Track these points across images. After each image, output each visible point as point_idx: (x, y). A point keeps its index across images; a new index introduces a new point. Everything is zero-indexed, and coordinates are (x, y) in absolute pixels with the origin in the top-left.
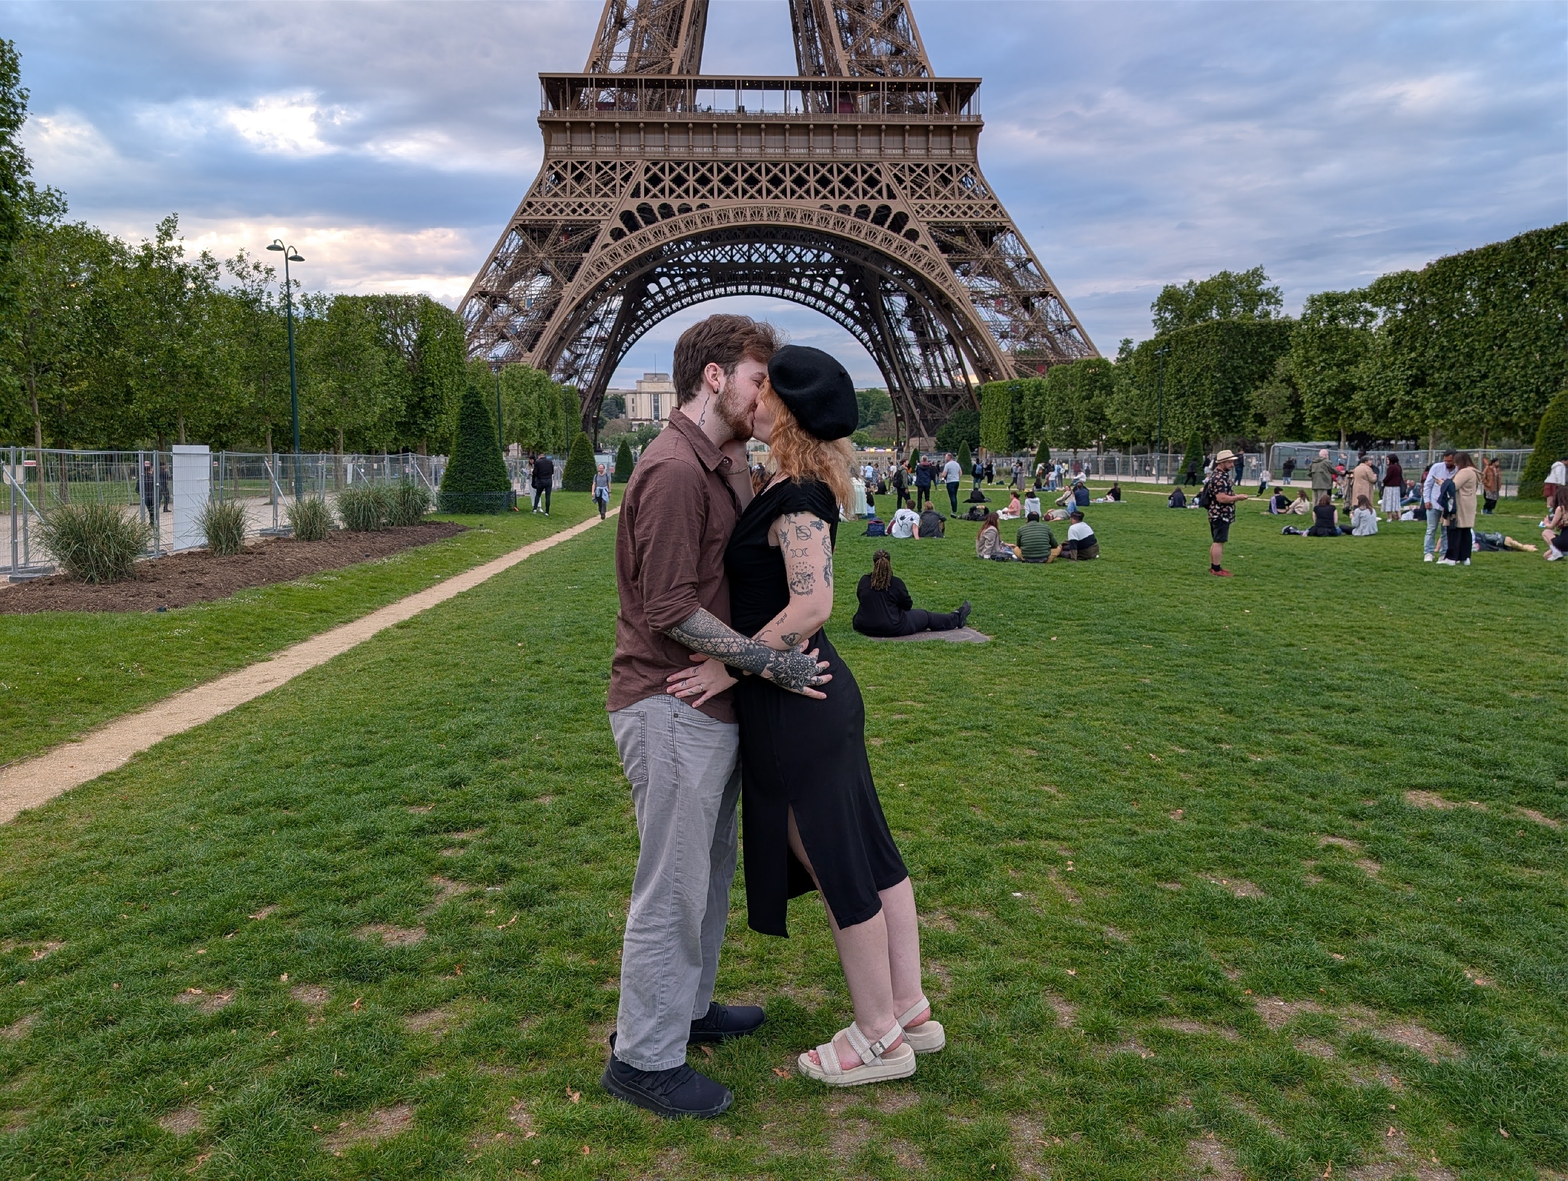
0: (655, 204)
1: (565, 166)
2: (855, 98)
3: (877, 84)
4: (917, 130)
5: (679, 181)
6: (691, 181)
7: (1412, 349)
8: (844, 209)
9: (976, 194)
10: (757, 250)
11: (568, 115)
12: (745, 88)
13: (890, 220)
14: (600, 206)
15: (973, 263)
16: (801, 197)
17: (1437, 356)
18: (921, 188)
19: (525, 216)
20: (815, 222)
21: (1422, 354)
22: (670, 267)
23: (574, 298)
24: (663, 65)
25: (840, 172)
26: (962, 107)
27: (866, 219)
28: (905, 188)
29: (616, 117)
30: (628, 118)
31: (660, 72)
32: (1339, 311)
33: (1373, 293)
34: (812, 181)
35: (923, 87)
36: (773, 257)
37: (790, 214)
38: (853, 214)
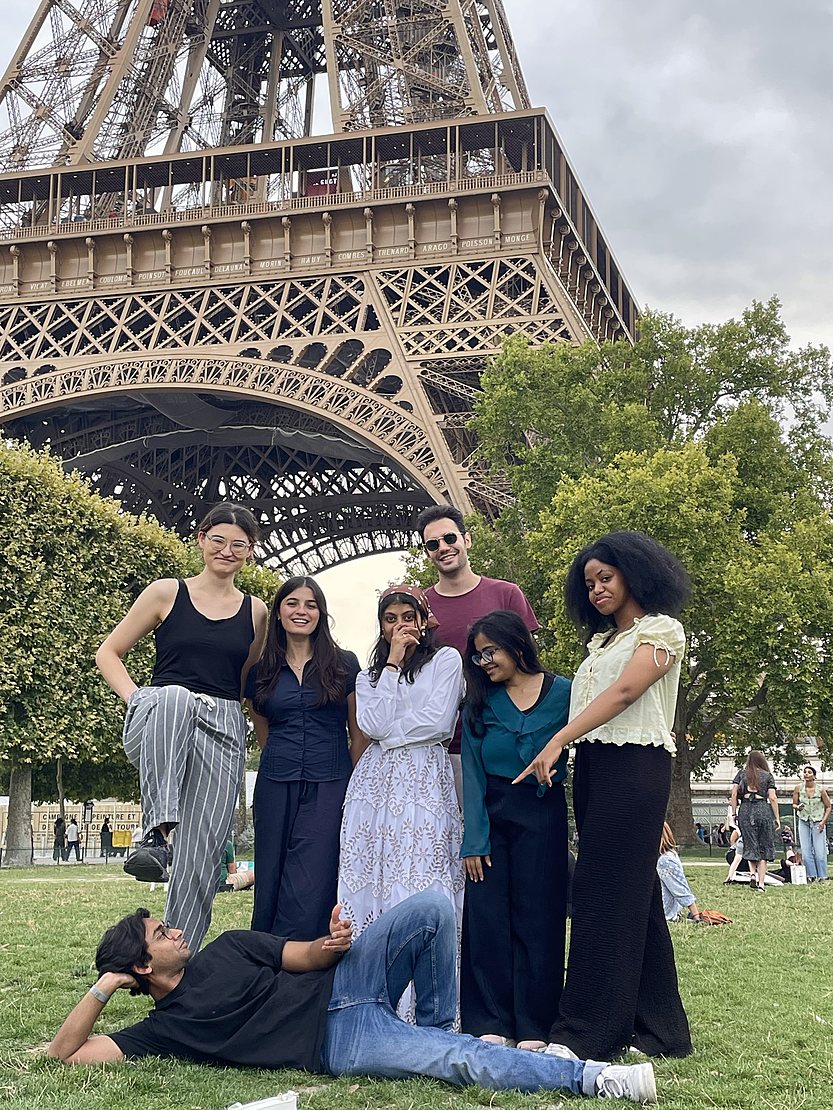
6: (43, 332)
8: (281, 354)
13: (355, 364)
16: (212, 341)
18: (425, 305)
20: (223, 379)
28: (398, 309)
38: (292, 361)
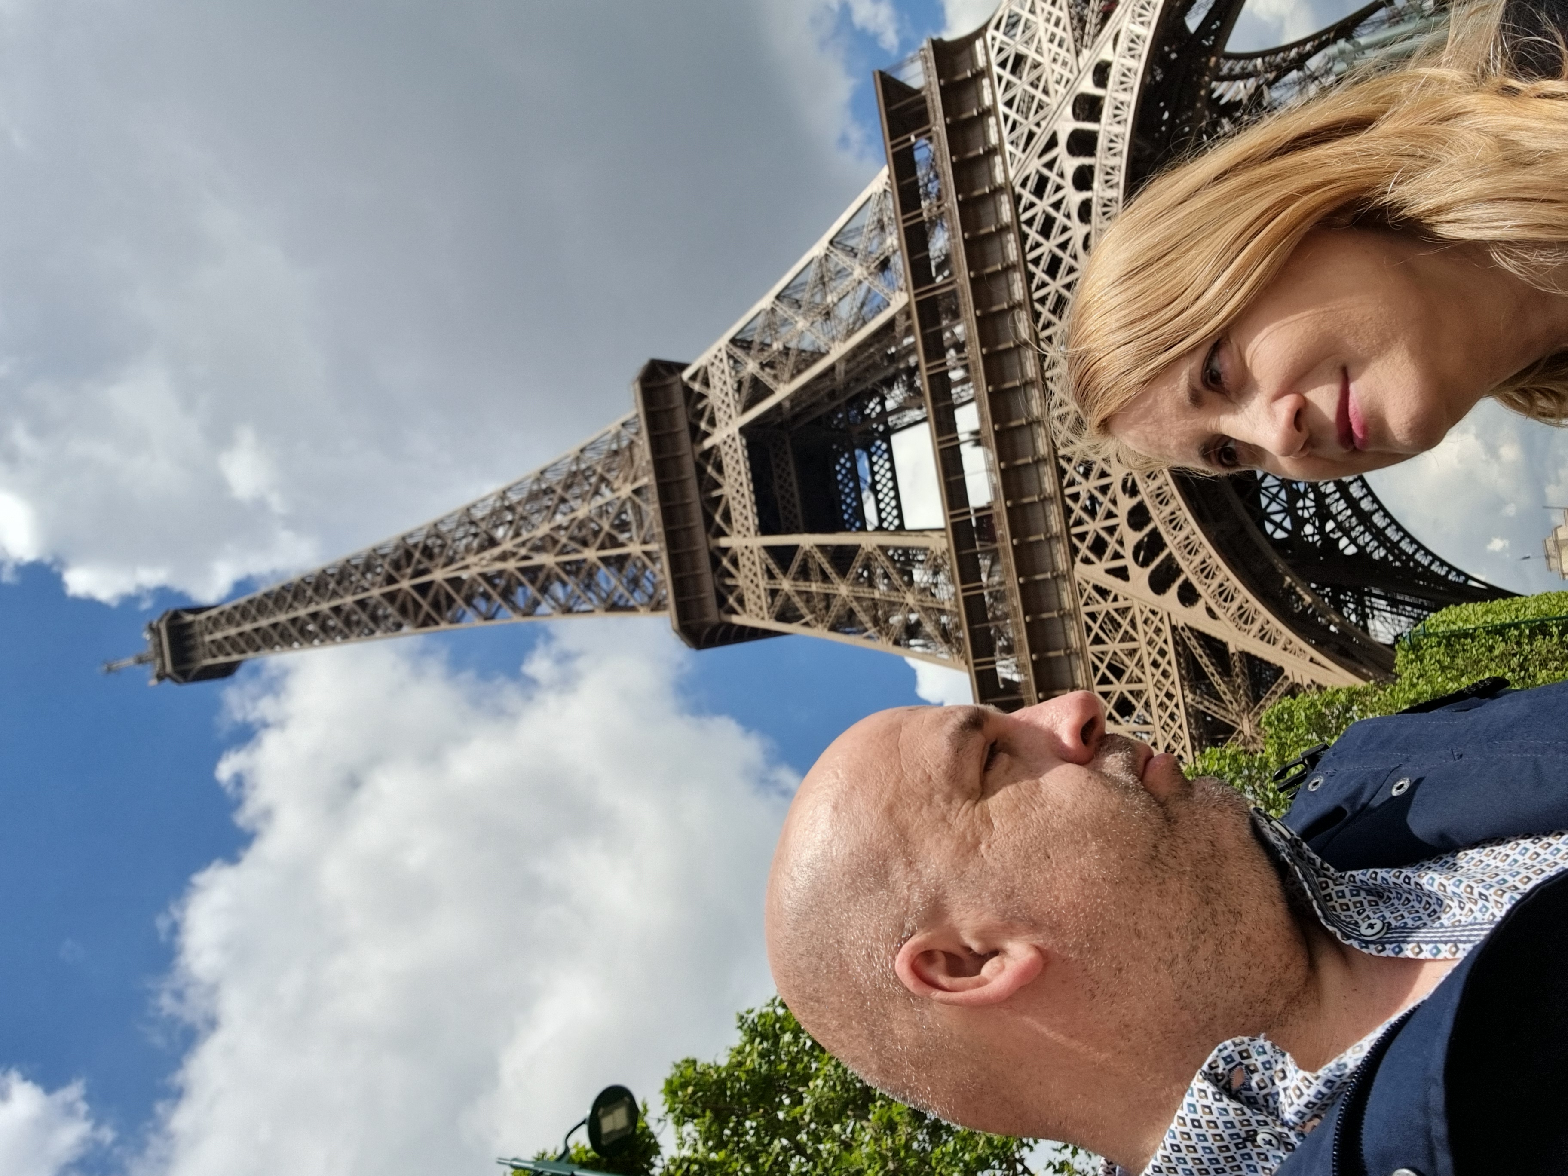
0: (1132, 538)
1: (1105, 695)
5: (1092, 506)
6: (1089, 486)
14: (1151, 632)
18: (1033, 98)
23: (1312, 660)
25: (1035, 245)
27: (1092, 167)
34: (1056, 286)
38: (1090, 194)
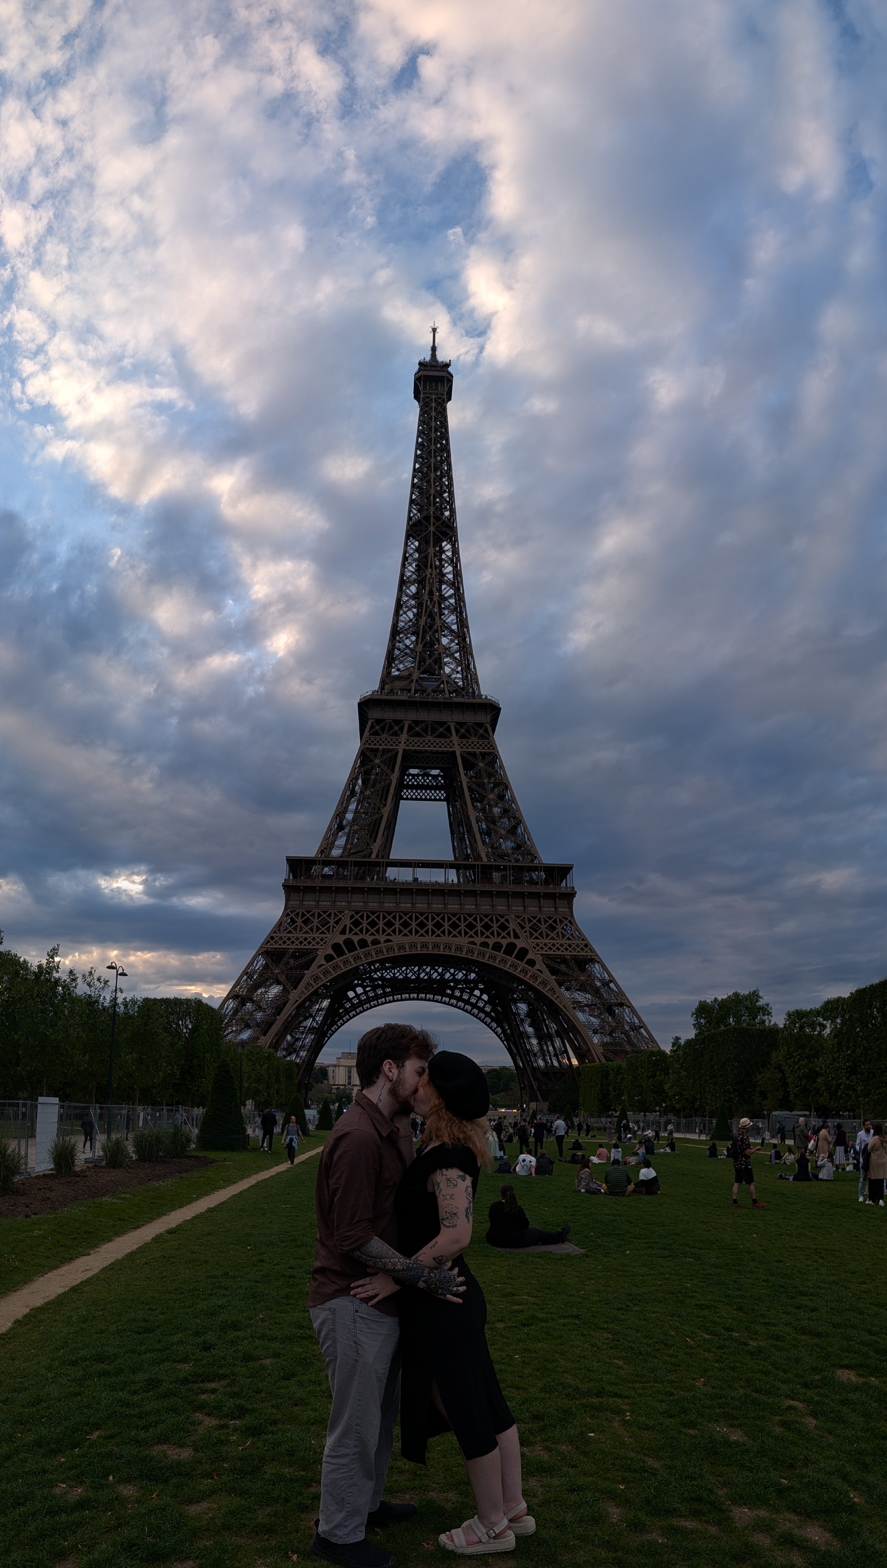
0: (356, 939)
1: (297, 914)
2: (491, 875)
3: (505, 867)
4: (532, 895)
5: (373, 924)
6: (381, 924)
7: (849, 1048)
8: (485, 945)
9: (573, 937)
10: (424, 971)
11: (302, 882)
12: (419, 867)
13: (516, 952)
14: (318, 940)
15: (573, 982)
16: (455, 936)
17: (862, 1053)
18: (536, 932)
19: (268, 946)
20: (464, 953)
21: (854, 1052)
22: (364, 980)
23: (297, 1001)
24: (365, 853)
25: (481, 920)
26: (561, 882)
27: (500, 951)
28: (525, 932)
29: (333, 884)
30: (341, 884)
31: (364, 857)
32: (804, 1022)
33: (823, 1011)
34: (463, 926)
35: (536, 869)
36: (435, 975)
37: (448, 946)
38: (490, 948)
